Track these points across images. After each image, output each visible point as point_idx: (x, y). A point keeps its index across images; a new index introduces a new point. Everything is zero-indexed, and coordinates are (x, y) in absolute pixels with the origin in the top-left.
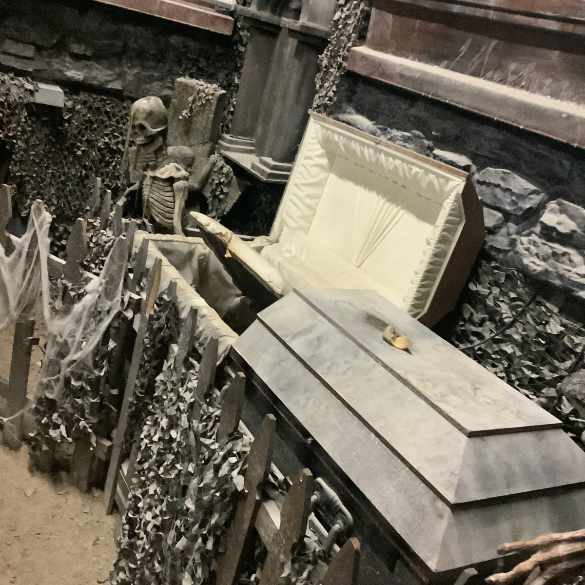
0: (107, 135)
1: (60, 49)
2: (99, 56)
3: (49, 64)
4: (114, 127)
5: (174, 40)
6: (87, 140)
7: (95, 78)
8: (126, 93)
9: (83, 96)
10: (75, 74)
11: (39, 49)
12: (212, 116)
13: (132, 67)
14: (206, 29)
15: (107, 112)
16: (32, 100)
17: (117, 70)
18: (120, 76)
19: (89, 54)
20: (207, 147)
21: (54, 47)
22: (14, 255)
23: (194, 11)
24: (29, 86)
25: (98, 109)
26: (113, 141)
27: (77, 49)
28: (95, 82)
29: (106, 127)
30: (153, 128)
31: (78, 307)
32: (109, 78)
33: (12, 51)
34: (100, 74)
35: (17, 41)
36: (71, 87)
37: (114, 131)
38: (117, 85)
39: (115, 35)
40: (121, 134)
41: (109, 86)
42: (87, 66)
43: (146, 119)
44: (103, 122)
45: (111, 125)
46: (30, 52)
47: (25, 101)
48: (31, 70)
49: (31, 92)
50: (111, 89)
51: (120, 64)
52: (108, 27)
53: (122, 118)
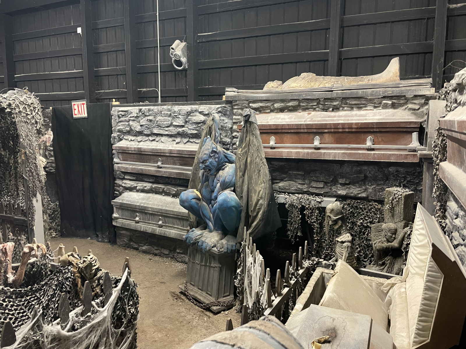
0: (362, 219)
1: (335, 182)
2: (353, 183)
3: (331, 189)
4: (365, 215)
5: (391, 169)
6: (352, 222)
7: (352, 193)
8: (370, 198)
9: (348, 201)
10: (342, 192)
11: (326, 183)
13: (372, 185)
15: (361, 208)
16: (320, 205)
17: (364, 187)
18: (366, 190)
19: (347, 182)
21: (332, 181)
24: (319, 200)
25: (356, 207)
26: (365, 222)
27: (341, 181)
28: (352, 195)
29: (361, 215)
30: (335, 217)
32: (360, 192)
33: (314, 186)
34: (354, 191)
35: (317, 181)
36: (341, 198)
37: (365, 217)
38: (364, 195)
39: (360, 172)
40: (370, 218)
41: (359, 196)
42: (347, 188)
44: (359, 213)
45: (363, 214)
46: (321, 185)
47: (317, 206)
48: (322, 193)
51: (365, 185)
52: (355, 168)
53: (370, 210)
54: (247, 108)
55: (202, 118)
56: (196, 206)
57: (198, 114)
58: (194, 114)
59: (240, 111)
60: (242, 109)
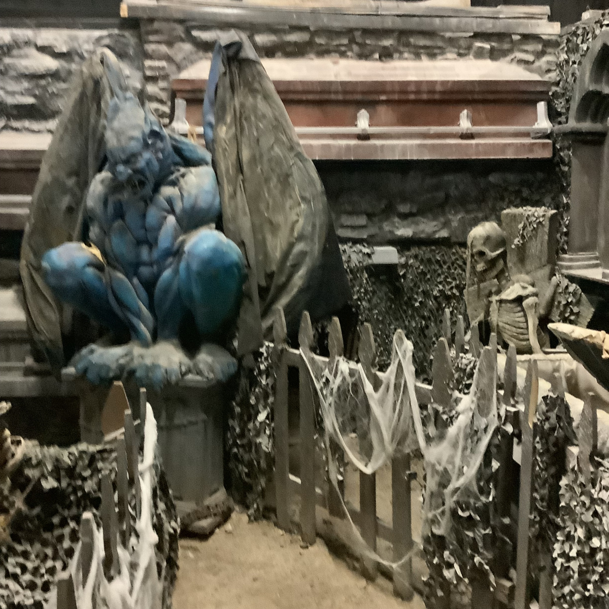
0: (440, 283)
1: (389, 211)
2: (423, 211)
3: (381, 228)
4: (446, 274)
5: (493, 178)
6: (423, 292)
7: (423, 232)
8: (454, 239)
9: (414, 251)
10: (405, 231)
11: (370, 216)
12: (546, 237)
13: (456, 213)
14: (525, 157)
15: (438, 262)
16: (370, 262)
17: (442, 220)
18: (446, 224)
19: (414, 210)
20: (546, 270)
21: (383, 211)
22: (382, 389)
23: (509, 145)
24: (366, 250)
25: (429, 260)
26: (447, 287)
27: (404, 208)
28: (423, 236)
29: (439, 275)
30: (492, 252)
31: (452, 430)
32: (436, 229)
33: (349, 223)
34: (427, 227)
35: (351, 213)
36: (403, 244)
37: (447, 277)
38: (444, 234)
39: (437, 188)
40: (454, 279)
41: (437, 236)
42: (413, 223)
43: (484, 244)
44: (435, 271)
45: (443, 273)
46: (362, 220)
47: (365, 263)
48: (365, 237)
49: (369, 255)
50: (439, 238)
51: (444, 213)
52: (429, 181)
53: (453, 264)
54: (182, 40)
55: (49, 63)
56: (97, 284)
57: (33, 51)
58: (22, 52)
59: (164, 48)
60: (170, 44)
